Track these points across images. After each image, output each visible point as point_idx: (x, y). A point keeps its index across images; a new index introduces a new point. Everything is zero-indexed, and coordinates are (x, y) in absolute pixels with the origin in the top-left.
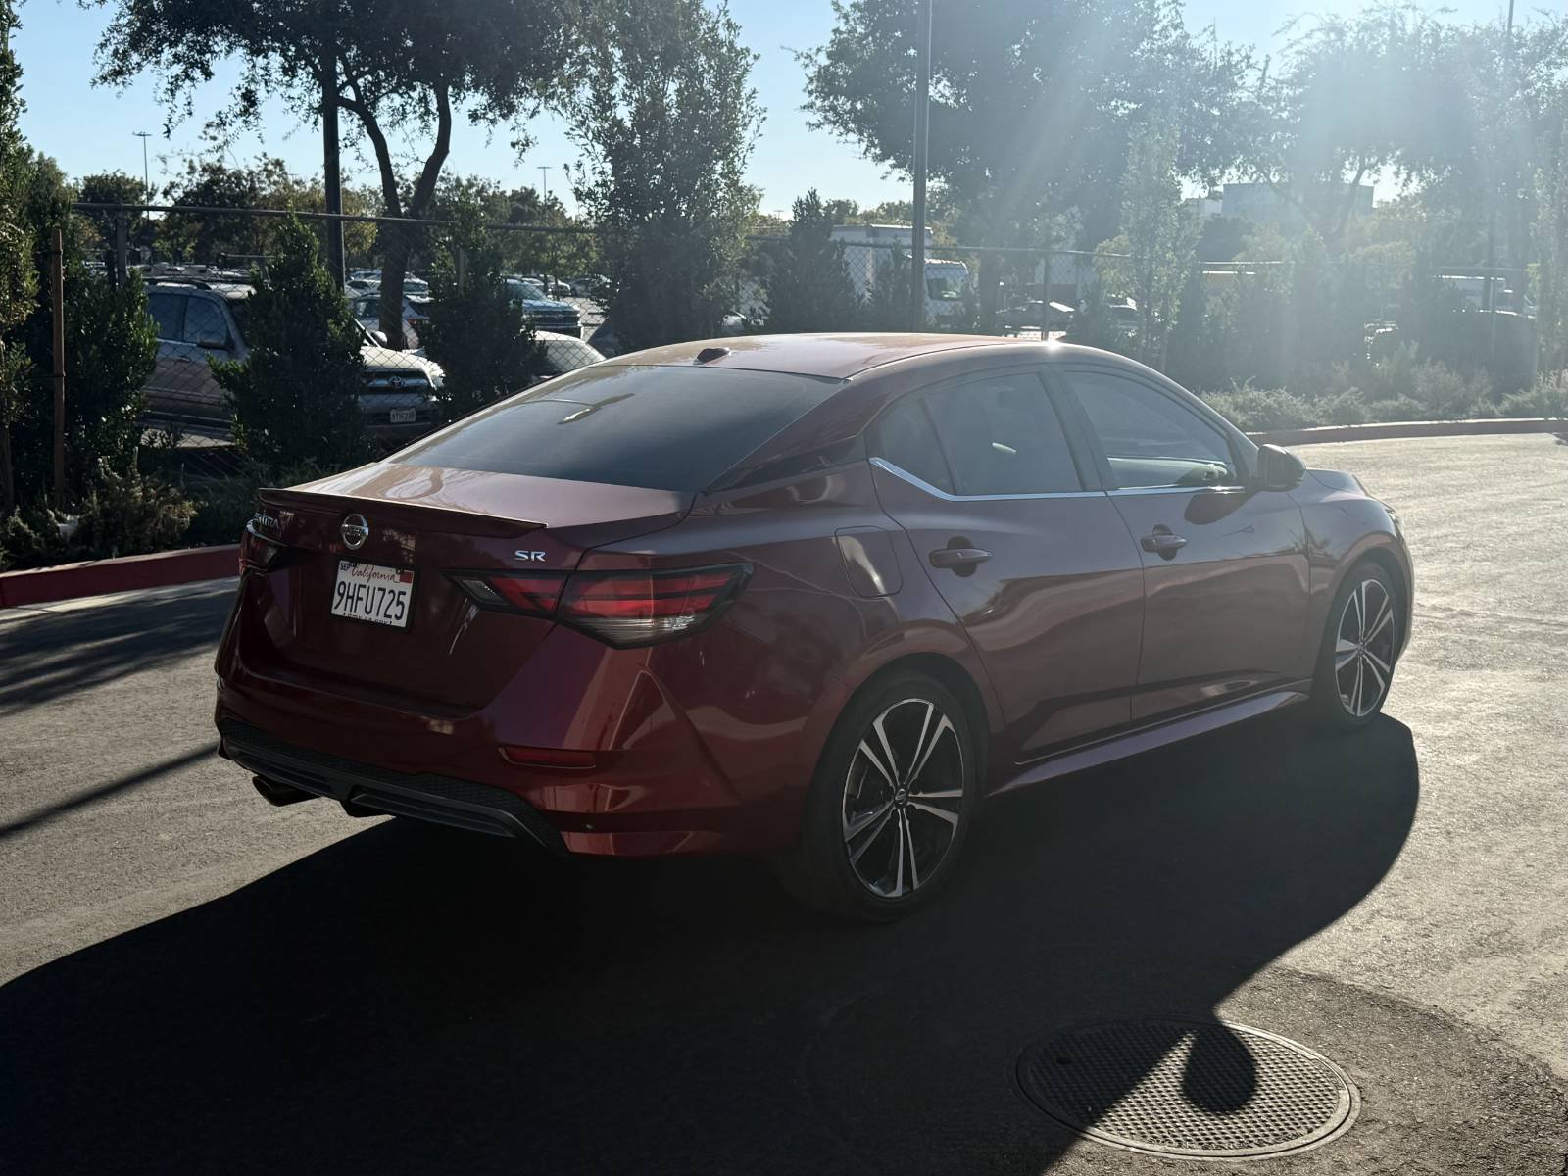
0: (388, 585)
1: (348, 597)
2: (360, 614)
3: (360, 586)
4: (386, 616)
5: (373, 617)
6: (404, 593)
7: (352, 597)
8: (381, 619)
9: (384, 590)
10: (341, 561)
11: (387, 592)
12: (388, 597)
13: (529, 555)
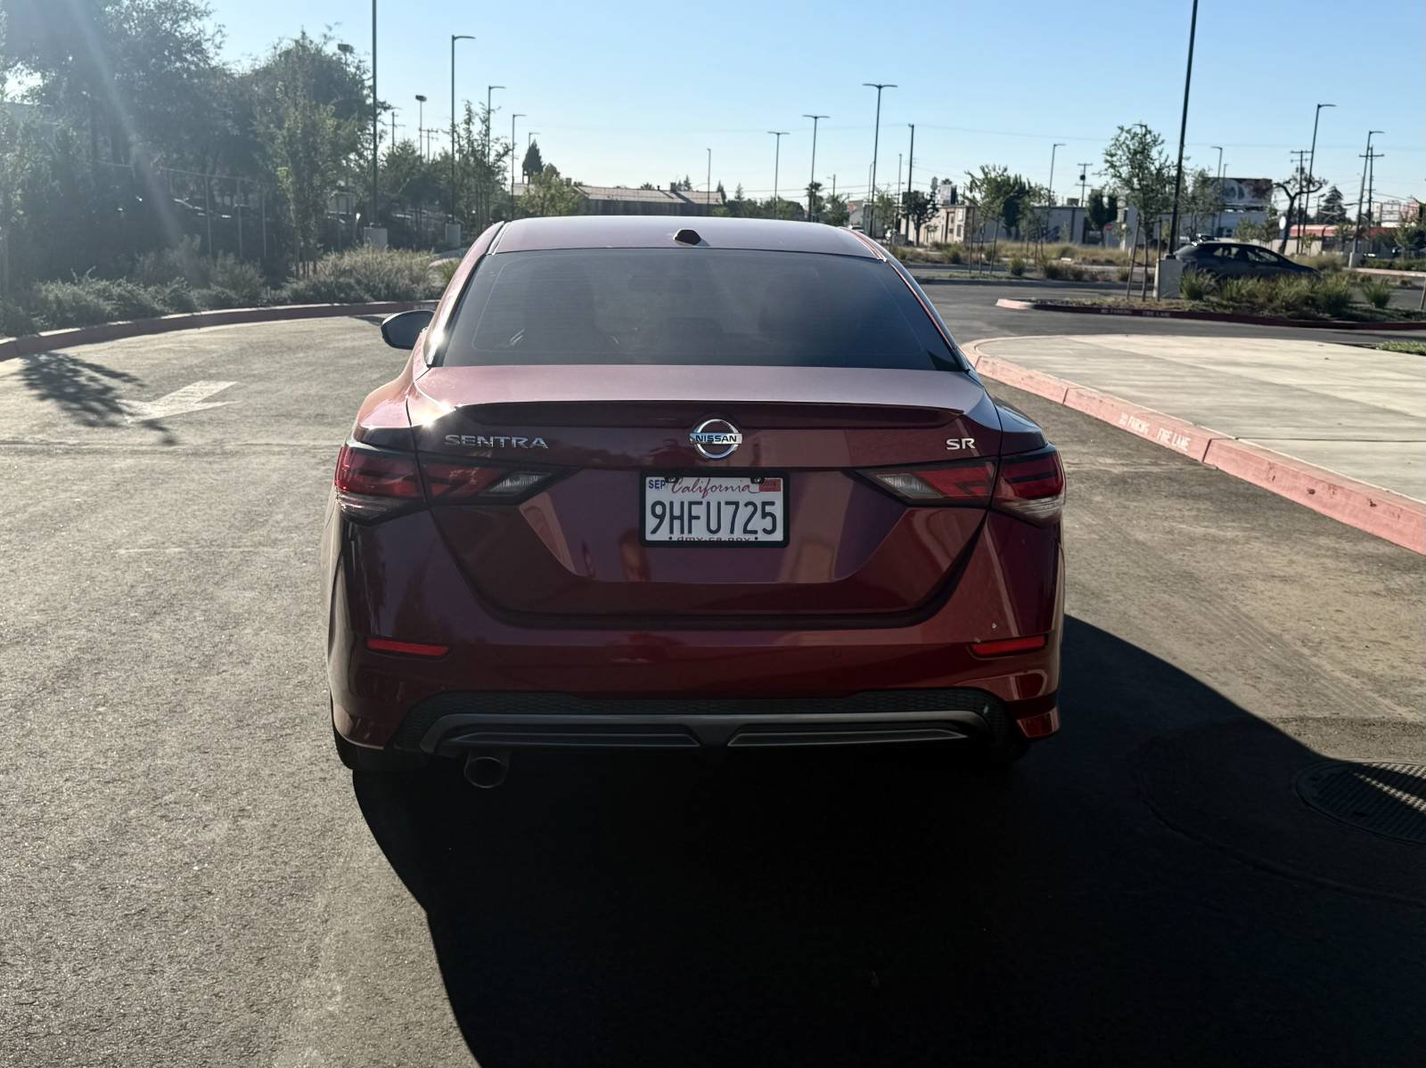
0: (743, 498)
1: (673, 518)
2: (699, 533)
3: (691, 504)
4: (746, 531)
5: (724, 535)
6: (772, 503)
7: (681, 518)
8: (738, 535)
9: (737, 504)
10: (648, 479)
11: (741, 505)
12: (744, 513)
13: (960, 443)
